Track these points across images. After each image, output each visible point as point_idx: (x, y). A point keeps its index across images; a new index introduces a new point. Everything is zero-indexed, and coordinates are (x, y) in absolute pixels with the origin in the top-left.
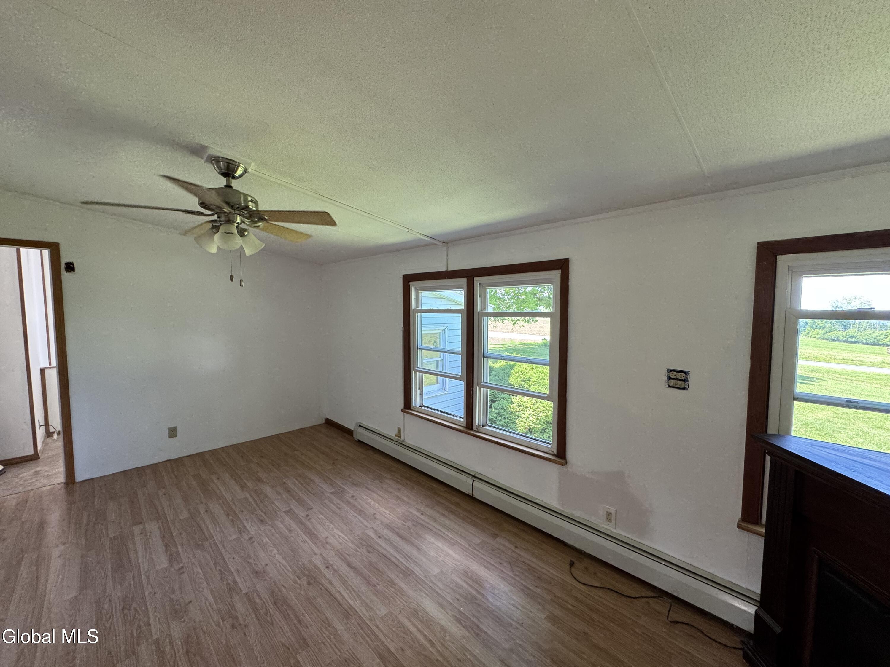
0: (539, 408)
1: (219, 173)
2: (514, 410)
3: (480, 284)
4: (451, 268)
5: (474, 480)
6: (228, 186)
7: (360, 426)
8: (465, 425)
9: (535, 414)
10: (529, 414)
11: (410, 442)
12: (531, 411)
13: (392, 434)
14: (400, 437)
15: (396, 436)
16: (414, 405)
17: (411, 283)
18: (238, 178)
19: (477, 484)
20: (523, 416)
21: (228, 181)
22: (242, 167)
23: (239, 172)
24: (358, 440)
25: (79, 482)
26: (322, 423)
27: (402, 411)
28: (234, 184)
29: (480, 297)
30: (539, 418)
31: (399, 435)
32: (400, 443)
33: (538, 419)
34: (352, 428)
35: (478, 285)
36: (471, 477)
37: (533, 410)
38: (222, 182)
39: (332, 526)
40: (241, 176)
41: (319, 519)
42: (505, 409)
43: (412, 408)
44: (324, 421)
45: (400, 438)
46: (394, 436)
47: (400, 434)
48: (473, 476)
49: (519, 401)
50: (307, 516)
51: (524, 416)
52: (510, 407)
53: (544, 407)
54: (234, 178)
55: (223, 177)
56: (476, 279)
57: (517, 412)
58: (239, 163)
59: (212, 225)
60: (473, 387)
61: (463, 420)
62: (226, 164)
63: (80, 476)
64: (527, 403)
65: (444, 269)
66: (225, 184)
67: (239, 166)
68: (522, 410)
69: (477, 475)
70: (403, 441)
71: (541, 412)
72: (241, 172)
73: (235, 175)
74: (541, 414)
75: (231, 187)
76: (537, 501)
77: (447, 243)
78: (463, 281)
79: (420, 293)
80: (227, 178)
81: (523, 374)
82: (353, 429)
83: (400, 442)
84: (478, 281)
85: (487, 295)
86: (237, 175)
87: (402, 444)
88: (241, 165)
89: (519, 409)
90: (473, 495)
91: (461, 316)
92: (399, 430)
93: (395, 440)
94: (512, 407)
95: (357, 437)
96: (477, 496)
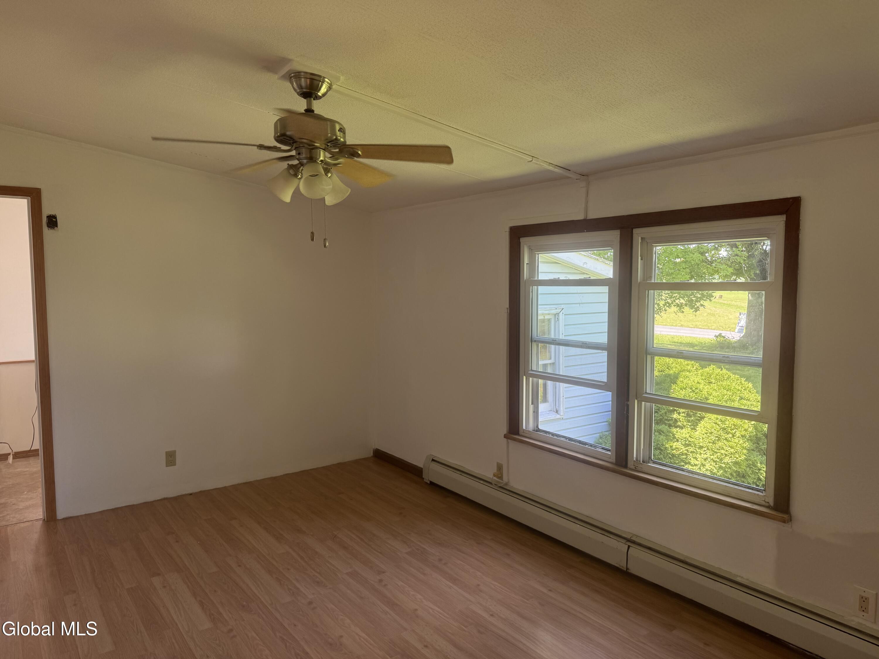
0: (723, 449)
1: (298, 93)
2: (678, 453)
3: (642, 238)
4: (592, 215)
5: (629, 547)
6: (309, 111)
7: (433, 460)
8: (614, 460)
9: (715, 460)
10: (705, 459)
11: (517, 485)
12: (708, 454)
13: (489, 473)
14: (501, 478)
15: (494, 475)
16: (524, 428)
17: (522, 240)
18: (320, 98)
19: (635, 551)
20: (693, 461)
21: (309, 104)
22: (328, 83)
23: (323, 89)
24: (431, 482)
25: (60, 520)
26: (370, 456)
27: (505, 436)
28: (318, 107)
29: (641, 259)
30: (724, 465)
31: (499, 474)
32: (500, 487)
33: (721, 467)
34: (421, 465)
35: (640, 241)
36: (624, 541)
37: (711, 453)
38: (301, 105)
39: (419, 596)
40: (324, 95)
41: (398, 586)
42: (661, 450)
43: (521, 432)
44: (372, 454)
45: (502, 480)
46: (491, 476)
47: (502, 474)
48: (628, 540)
49: (687, 436)
50: (381, 581)
51: (697, 463)
52: (671, 447)
53: (732, 447)
54: (317, 98)
55: (303, 99)
56: (636, 231)
57: (683, 454)
58: (324, 78)
59: (288, 164)
60: (628, 400)
61: (609, 453)
62: (308, 81)
63: (62, 513)
64: (701, 440)
65: (581, 217)
66: (306, 108)
67: (323, 82)
68: (692, 452)
69: (634, 539)
70: (506, 484)
71: (726, 455)
72: (325, 90)
73: (319, 94)
74: (727, 460)
75: (313, 111)
76: (739, 579)
77: (587, 176)
78: (615, 235)
79: (537, 256)
80: (308, 99)
81: (693, 391)
82: (422, 467)
83: (501, 485)
84: (639, 234)
85: (654, 255)
86: (320, 94)
87: (504, 489)
88: (326, 80)
89: (687, 450)
90: (627, 569)
91: (607, 291)
92: (500, 467)
93: (493, 483)
94: (674, 447)
95: (428, 477)
96: (634, 570)
